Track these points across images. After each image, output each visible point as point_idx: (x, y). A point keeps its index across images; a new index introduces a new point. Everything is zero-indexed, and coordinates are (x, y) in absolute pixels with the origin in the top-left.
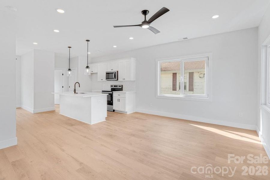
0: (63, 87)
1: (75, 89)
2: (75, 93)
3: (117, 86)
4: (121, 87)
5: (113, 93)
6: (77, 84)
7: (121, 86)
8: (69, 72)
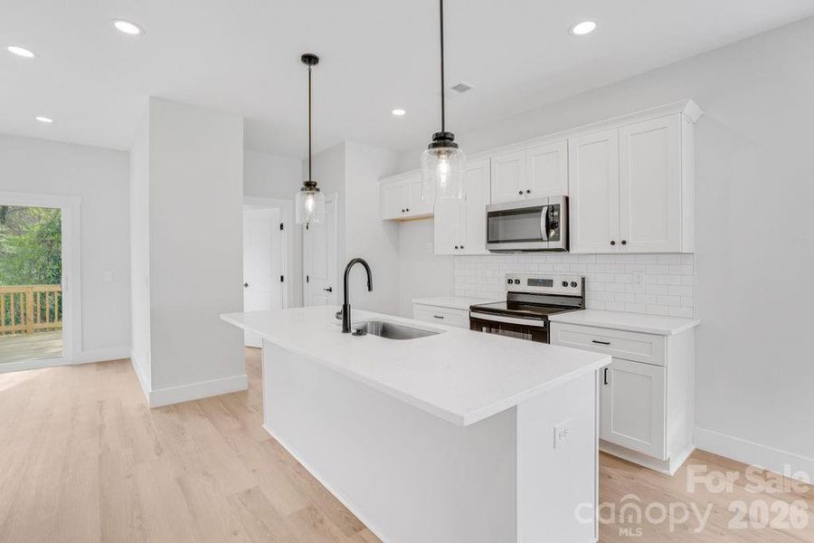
0: (282, 278)
1: (346, 307)
2: (346, 329)
3: (549, 283)
4: (577, 291)
5: (547, 324)
6: (358, 272)
7: (574, 285)
8: (310, 202)
